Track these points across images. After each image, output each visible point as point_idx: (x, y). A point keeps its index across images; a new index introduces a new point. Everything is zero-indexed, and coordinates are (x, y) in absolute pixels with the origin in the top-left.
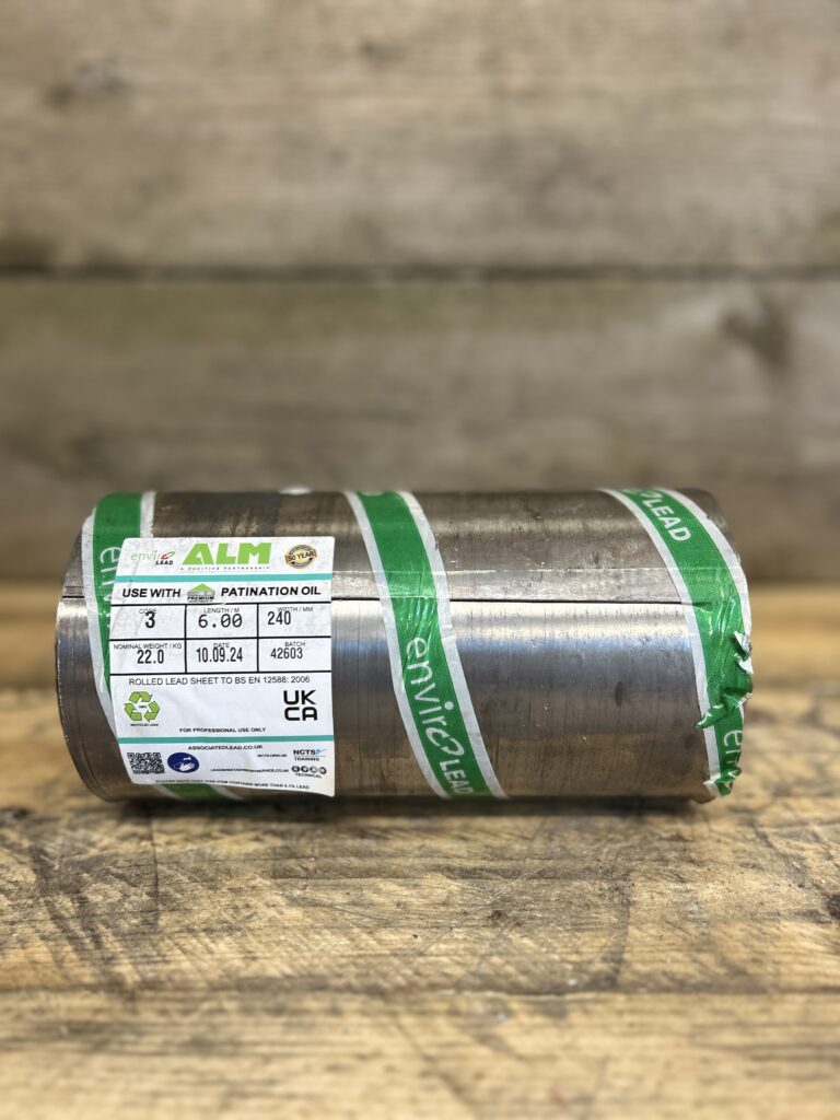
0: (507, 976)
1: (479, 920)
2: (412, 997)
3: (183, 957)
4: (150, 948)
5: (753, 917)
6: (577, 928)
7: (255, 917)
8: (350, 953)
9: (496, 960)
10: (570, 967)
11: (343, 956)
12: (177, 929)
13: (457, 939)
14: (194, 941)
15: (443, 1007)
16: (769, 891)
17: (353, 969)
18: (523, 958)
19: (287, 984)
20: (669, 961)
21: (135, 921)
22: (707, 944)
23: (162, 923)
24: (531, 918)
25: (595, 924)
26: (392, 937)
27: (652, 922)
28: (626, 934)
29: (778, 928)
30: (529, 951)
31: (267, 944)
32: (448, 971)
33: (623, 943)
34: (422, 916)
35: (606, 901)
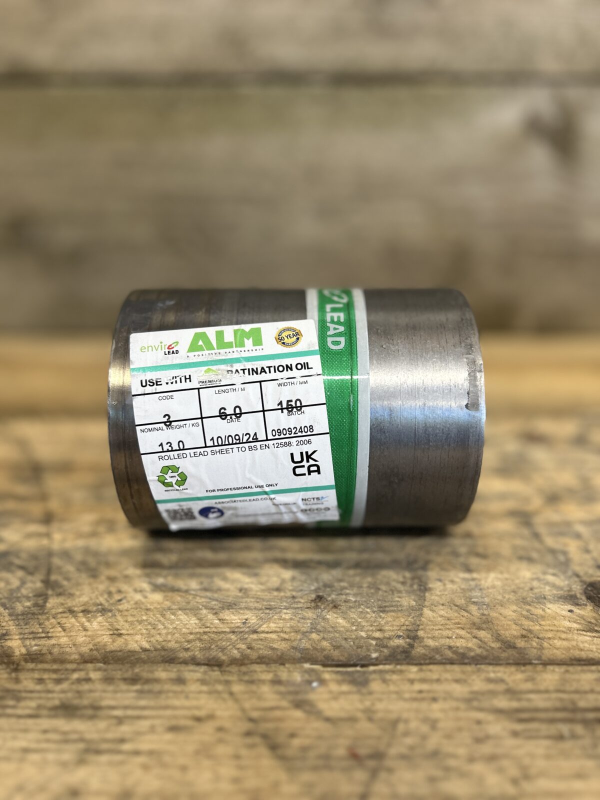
0: (323, 650)
1: (304, 603)
2: (244, 669)
3: (63, 634)
4: (38, 626)
5: (524, 601)
6: (383, 609)
7: (124, 601)
8: (197, 630)
9: (314, 636)
10: (374, 642)
11: (191, 633)
12: (60, 610)
13: (284, 619)
14: (73, 620)
15: (269, 676)
16: (538, 579)
17: (198, 644)
18: (337, 635)
19: (143, 656)
20: (454, 637)
21: (28, 604)
22: (485, 623)
23: (48, 605)
24: (346, 601)
25: (397, 606)
26: (233, 617)
27: (443, 605)
28: (421, 615)
29: (544, 610)
30: (342, 629)
31: (132, 623)
32: (275, 646)
33: (418, 623)
34: (258, 599)
35: (407, 588)
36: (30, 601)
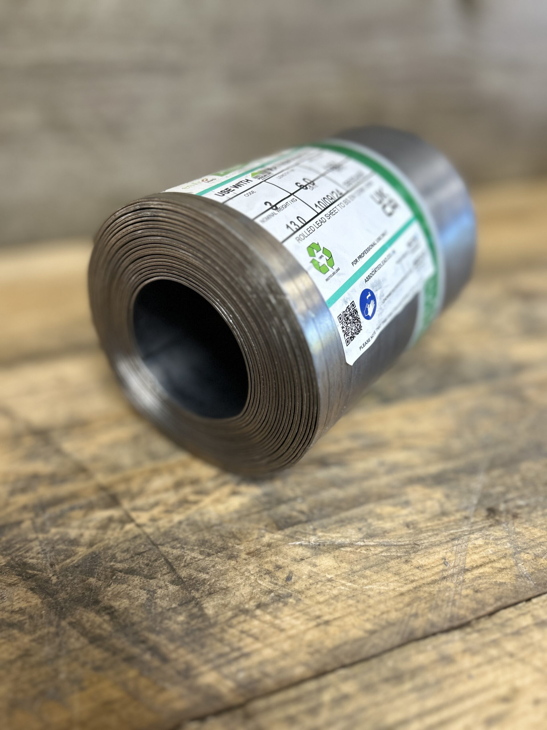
1: (482, 522)
17: (421, 605)
23: (209, 611)
24: (518, 507)
26: (428, 560)
32: (498, 580)
34: (434, 531)
36: (180, 614)
